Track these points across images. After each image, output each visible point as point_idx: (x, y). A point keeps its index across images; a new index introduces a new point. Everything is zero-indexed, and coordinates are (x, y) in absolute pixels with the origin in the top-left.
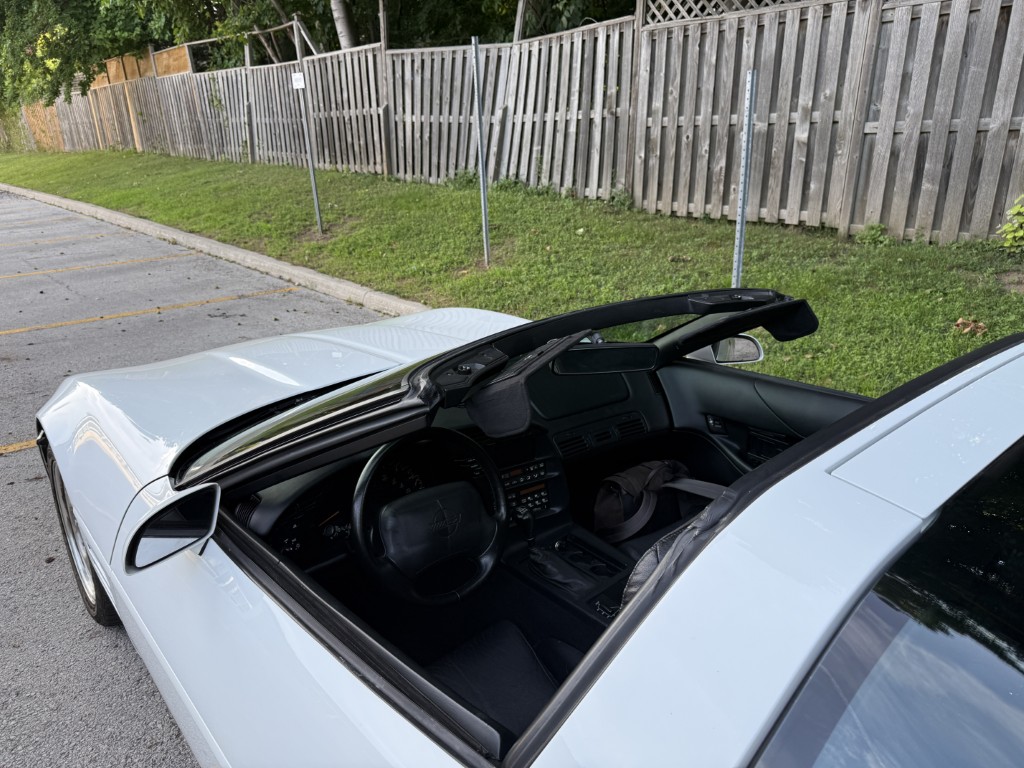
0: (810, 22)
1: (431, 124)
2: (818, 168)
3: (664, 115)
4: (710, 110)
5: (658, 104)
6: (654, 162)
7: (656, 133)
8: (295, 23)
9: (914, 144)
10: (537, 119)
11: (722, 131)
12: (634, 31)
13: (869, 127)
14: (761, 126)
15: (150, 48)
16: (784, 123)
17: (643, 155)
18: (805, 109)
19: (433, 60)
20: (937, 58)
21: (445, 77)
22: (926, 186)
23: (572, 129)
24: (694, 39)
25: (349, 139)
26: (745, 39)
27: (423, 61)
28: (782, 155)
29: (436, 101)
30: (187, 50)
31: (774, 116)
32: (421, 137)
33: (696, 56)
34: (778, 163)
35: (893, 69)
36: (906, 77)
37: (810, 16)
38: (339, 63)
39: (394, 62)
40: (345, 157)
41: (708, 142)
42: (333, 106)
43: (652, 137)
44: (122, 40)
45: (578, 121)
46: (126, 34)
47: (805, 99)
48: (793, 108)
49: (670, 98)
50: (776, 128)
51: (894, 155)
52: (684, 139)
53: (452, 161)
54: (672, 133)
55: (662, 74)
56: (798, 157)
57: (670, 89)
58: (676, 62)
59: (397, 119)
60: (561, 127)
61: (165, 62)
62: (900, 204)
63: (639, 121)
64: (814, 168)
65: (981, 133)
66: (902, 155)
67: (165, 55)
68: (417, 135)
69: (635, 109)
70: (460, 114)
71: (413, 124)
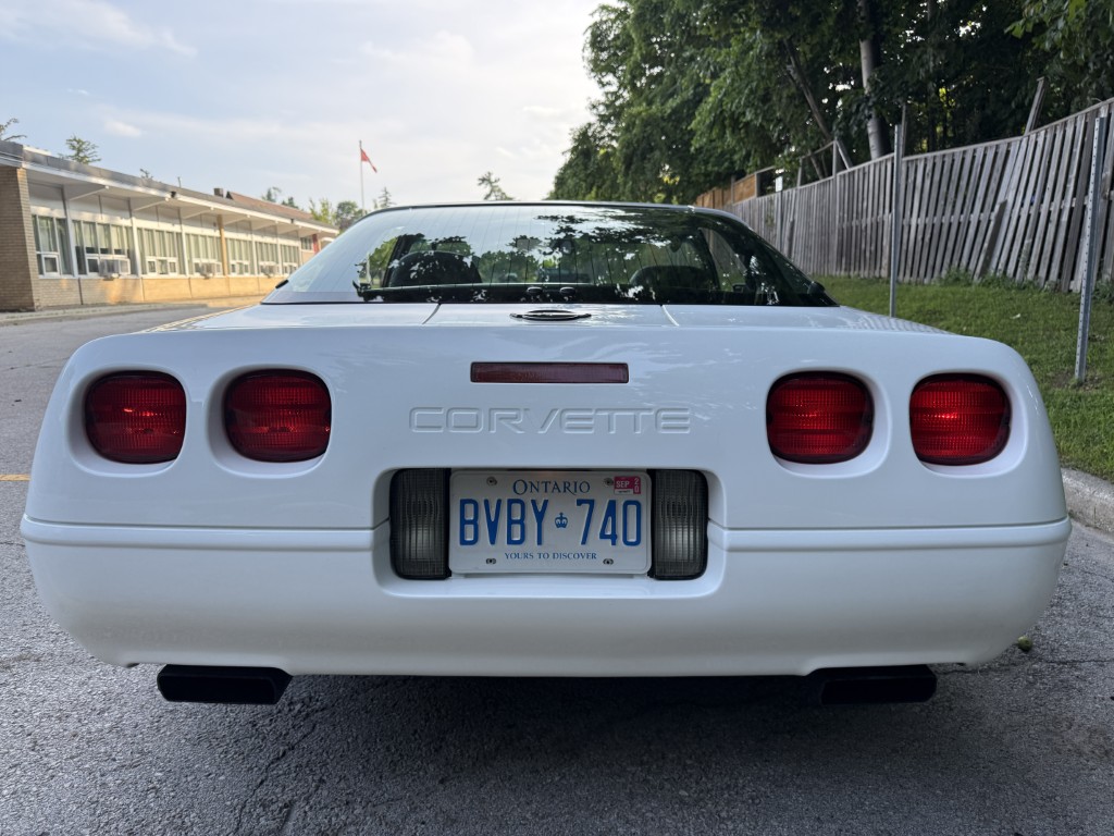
1: (933, 225)
8: (835, 143)
10: (1032, 212)
15: (733, 179)
19: (943, 163)
21: (953, 177)
23: (1065, 218)
25: (863, 246)
27: (934, 164)
29: (941, 202)
30: (755, 179)
32: (923, 239)
38: (864, 174)
39: (908, 168)
40: (857, 264)
42: (855, 215)
44: (713, 175)
45: (1072, 209)
46: (716, 169)
53: (947, 260)
59: (905, 223)
60: (1054, 217)
61: (740, 191)
67: (741, 185)
68: (920, 237)
70: (962, 212)
71: (917, 226)
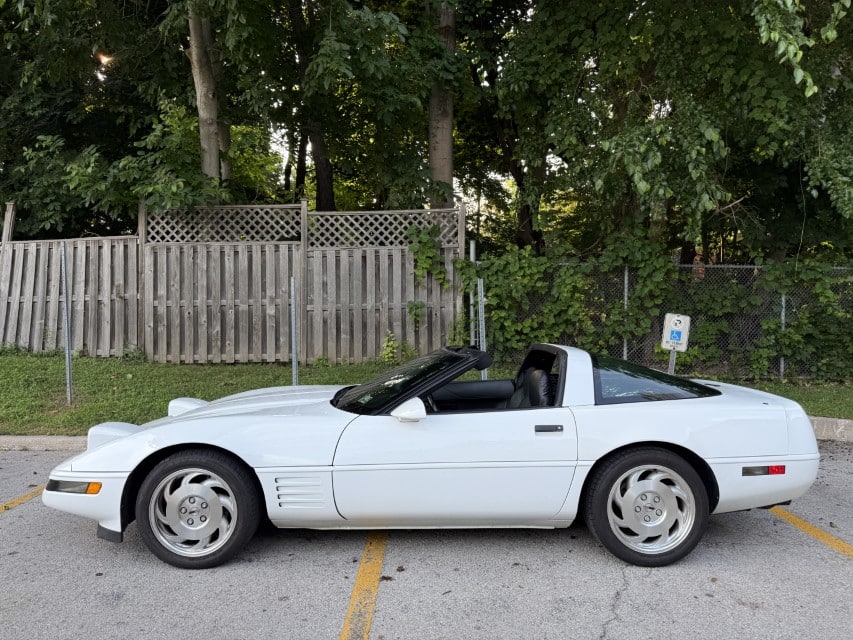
0: (267, 252)
2: (283, 329)
3: (168, 299)
4: (205, 297)
5: (162, 291)
6: (162, 329)
7: (162, 310)
9: (334, 316)
10: (38, 300)
11: (216, 310)
12: (138, 245)
13: (309, 308)
14: (243, 307)
16: (259, 305)
17: (152, 325)
18: (271, 298)
20: (338, 276)
22: (343, 336)
23: (80, 307)
24: (189, 255)
26: (226, 258)
28: (260, 323)
31: (251, 301)
33: (191, 264)
34: (258, 326)
35: (317, 280)
36: (325, 284)
37: (267, 249)
41: (205, 316)
43: (159, 313)
45: (86, 301)
47: (270, 292)
48: (264, 297)
49: (173, 289)
50: (254, 308)
51: (325, 322)
52: (186, 314)
54: (175, 311)
55: (165, 274)
56: (270, 323)
57: (172, 283)
58: (175, 267)
62: (332, 345)
63: (146, 303)
64: (281, 330)
65: (364, 310)
66: (329, 321)
69: (143, 294)
